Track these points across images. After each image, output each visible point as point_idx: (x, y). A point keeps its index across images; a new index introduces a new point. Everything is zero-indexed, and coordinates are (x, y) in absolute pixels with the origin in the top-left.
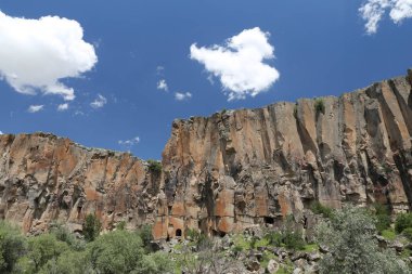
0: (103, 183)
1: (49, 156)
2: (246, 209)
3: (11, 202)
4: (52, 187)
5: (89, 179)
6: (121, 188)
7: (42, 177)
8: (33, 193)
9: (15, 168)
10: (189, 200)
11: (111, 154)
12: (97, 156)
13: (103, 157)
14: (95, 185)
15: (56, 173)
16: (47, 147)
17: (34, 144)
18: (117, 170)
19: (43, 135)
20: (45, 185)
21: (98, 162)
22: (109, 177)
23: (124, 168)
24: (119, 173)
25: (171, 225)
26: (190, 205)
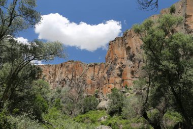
0: (93, 76)
1: (72, 69)
2: (135, 74)
3: (62, 86)
4: (74, 80)
5: (88, 75)
6: (101, 78)
7: (70, 77)
8: (68, 83)
9: (63, 74)
10: (116, 75)
11: (96, 64)
12: (90, 66)
13: (92, 66)
14: (90, 78)
15: (75, 74)
16: (71, 65)
17: (67, 65)
18: (99, 70)
19: (70, 61)
20: (72, 79)
21: (91, 68)
22: (96, 74)
23: (102, 70)
24: (100, 72)
25: (109, 88)
26: (116, 78)
